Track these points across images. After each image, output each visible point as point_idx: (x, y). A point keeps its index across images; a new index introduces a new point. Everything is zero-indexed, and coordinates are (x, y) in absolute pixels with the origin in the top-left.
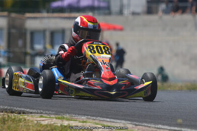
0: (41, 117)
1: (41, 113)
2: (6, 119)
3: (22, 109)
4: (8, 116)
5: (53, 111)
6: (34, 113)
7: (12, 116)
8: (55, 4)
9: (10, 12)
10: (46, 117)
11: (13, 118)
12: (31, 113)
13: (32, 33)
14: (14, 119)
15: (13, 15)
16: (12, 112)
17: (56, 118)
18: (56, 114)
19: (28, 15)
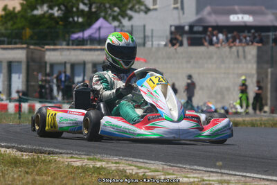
0: (72, 157)
1: (71, 153)
2: (36, 160)
3: (52, 149)
4: (38, 157)
5: (83, 151)
6: (64, 153)
7: (42, 156)
8: (76, 36)
9: (28, 44)
10: (77, 158)
11: (43, 159)
12: (61, 153)
13: (52, 66)
14: (45, 160)
15: (32, 47)
16: (41, 153)
17: (88, 159)
18: (88, 155)
19: (46, 47)
